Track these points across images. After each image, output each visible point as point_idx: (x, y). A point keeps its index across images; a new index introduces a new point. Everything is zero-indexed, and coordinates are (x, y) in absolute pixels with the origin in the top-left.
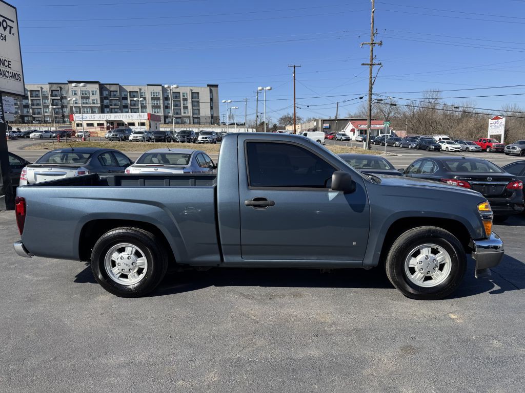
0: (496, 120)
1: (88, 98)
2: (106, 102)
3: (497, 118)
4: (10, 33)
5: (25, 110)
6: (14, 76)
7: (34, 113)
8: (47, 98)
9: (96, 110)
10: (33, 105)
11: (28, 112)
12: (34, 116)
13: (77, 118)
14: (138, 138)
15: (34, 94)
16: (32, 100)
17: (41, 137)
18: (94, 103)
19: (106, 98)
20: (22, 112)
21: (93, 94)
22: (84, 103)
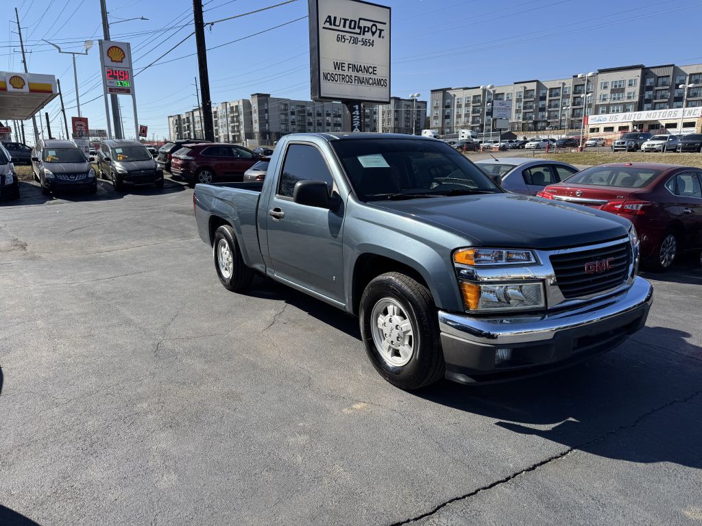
1: (623, 90)
2: (648, 94)
4: (380, 37)
5: (540, 114)
6: (379, 83)
7: (549, 118)
8: (568, 96)
9: (631, 107)
10: (550, 106)
11: (543, 117)
12: (549, 121)
13: (593, 120)
14: (655, 147)
15: (554, 93)
16: (550, 101)
17: (538, 147)
18: (629, 98)
19: (650, 88)
20: (536, 116)
21: (630, 85)
22: (614, 99)
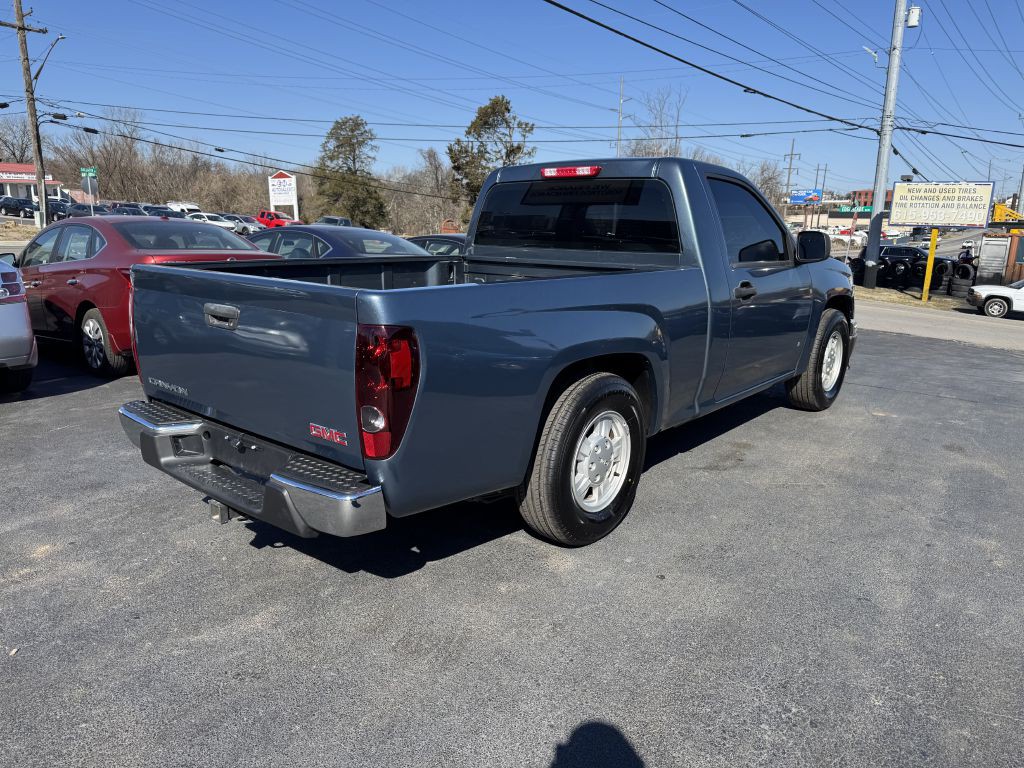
0: (282, 180)
3: (281, 176)
